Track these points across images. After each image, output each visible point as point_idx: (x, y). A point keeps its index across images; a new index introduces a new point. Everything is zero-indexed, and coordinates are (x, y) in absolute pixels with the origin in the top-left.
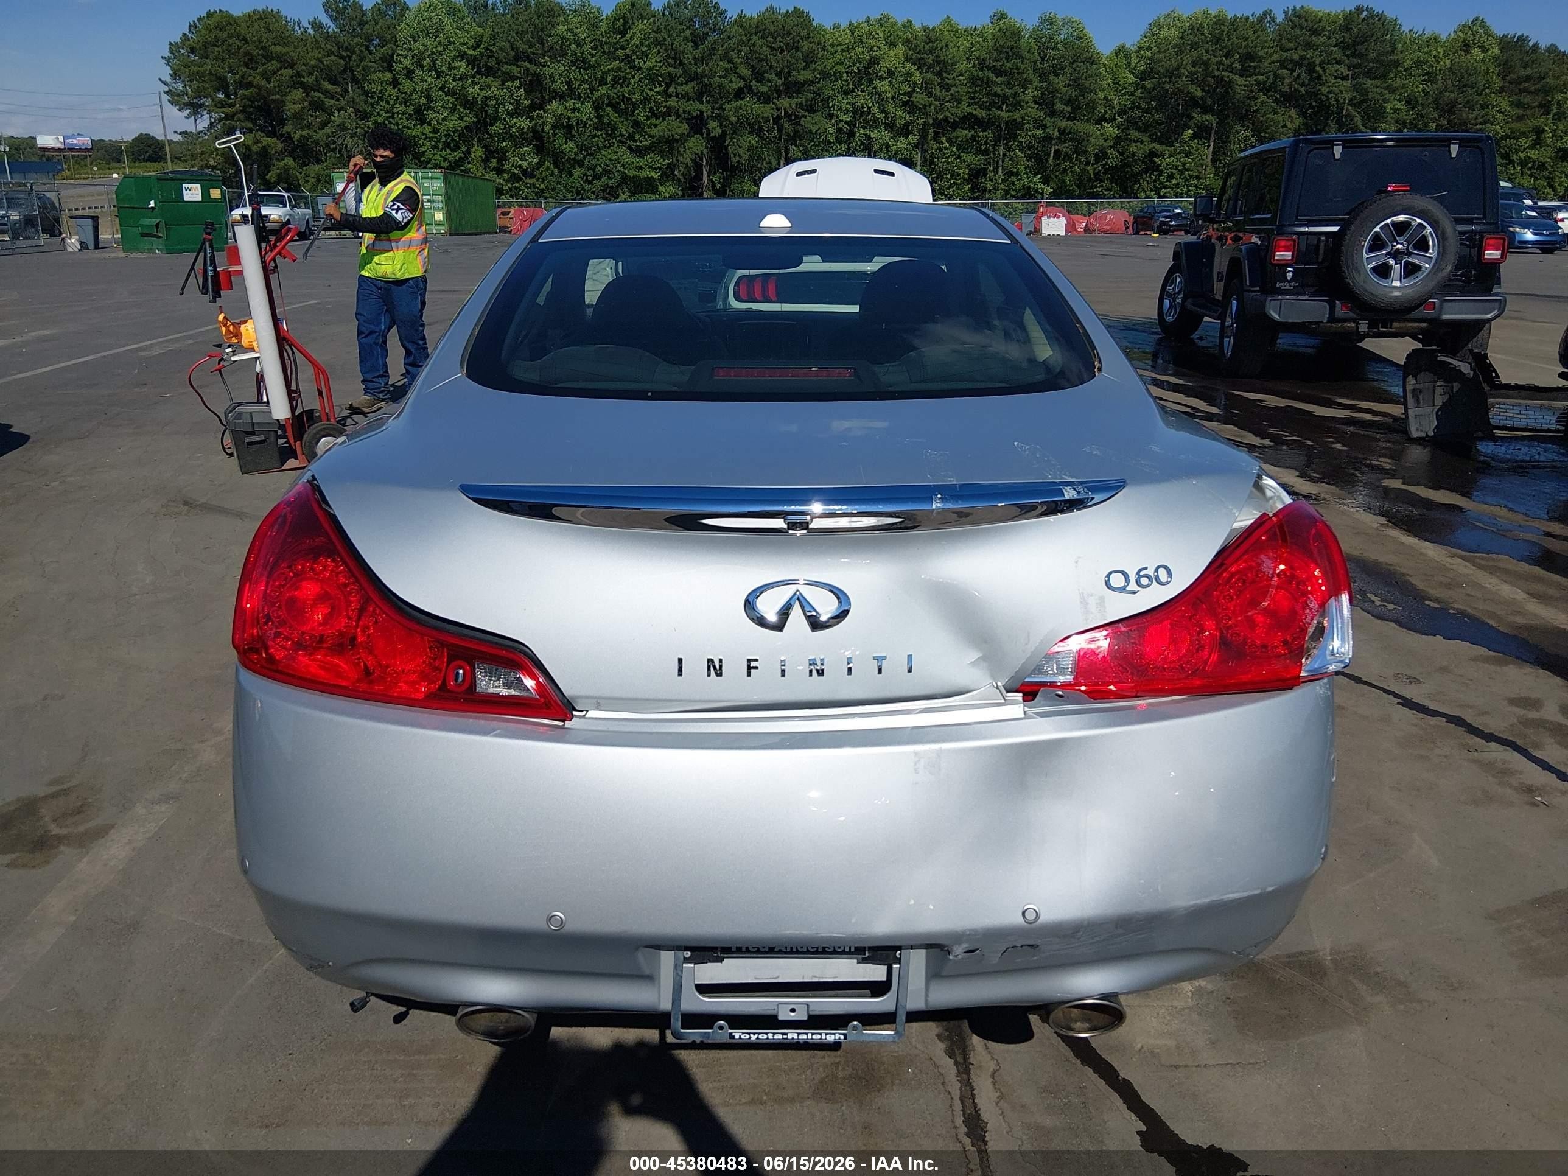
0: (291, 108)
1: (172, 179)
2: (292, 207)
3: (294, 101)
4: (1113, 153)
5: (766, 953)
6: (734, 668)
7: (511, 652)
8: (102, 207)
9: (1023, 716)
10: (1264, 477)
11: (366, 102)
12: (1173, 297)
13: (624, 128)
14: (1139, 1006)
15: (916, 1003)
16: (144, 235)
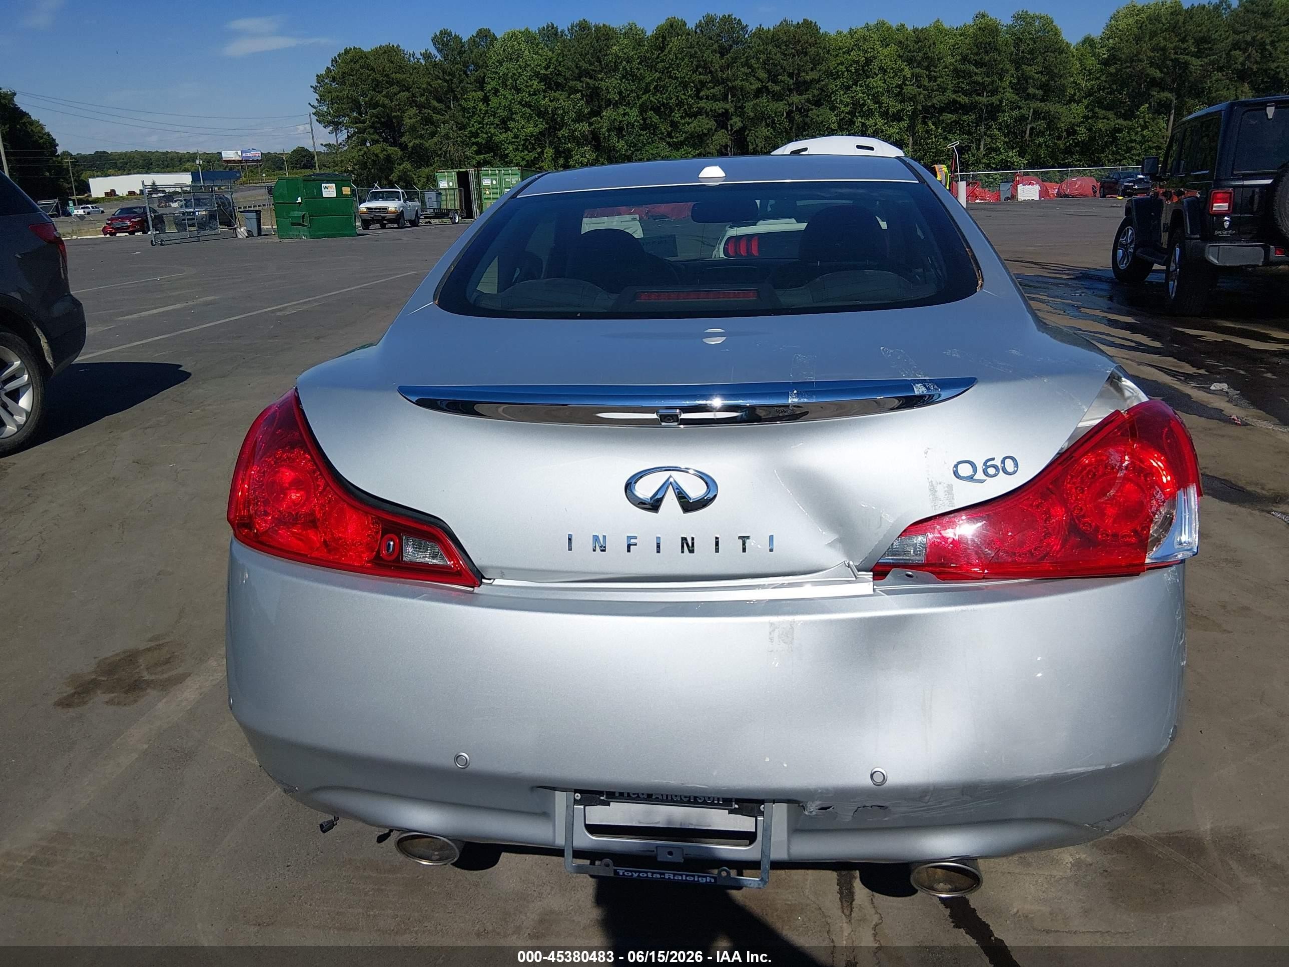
0: (408, 122)
1: (314, 180)
2: (405, 201)
3: (410, 118)
4: (1082, 130)
5: (644, 799)
6: (616, 544)
7: (430, 526)
8: (264, 205)
9: (872, 592)
10: (1123, 379)
11: (464, 116)
12: (1125, 247)
13: (664, 128)
14: (1020, 874)
15: (779, 853)
16: (293, 224)
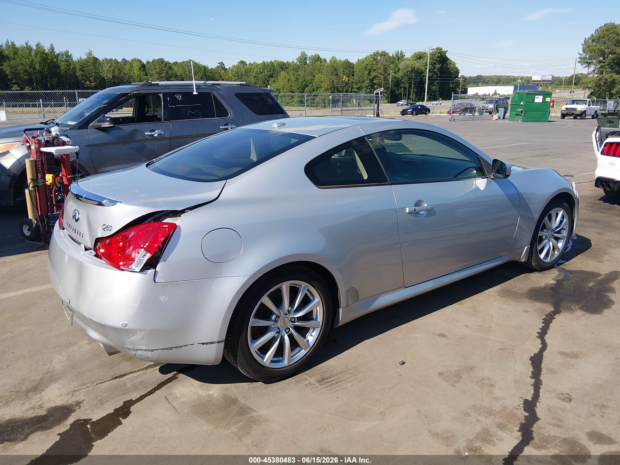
9: (82, 254)
16: (516, 115)
